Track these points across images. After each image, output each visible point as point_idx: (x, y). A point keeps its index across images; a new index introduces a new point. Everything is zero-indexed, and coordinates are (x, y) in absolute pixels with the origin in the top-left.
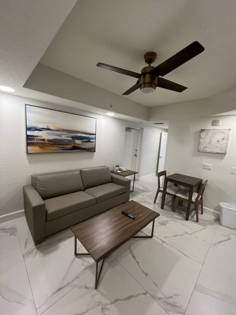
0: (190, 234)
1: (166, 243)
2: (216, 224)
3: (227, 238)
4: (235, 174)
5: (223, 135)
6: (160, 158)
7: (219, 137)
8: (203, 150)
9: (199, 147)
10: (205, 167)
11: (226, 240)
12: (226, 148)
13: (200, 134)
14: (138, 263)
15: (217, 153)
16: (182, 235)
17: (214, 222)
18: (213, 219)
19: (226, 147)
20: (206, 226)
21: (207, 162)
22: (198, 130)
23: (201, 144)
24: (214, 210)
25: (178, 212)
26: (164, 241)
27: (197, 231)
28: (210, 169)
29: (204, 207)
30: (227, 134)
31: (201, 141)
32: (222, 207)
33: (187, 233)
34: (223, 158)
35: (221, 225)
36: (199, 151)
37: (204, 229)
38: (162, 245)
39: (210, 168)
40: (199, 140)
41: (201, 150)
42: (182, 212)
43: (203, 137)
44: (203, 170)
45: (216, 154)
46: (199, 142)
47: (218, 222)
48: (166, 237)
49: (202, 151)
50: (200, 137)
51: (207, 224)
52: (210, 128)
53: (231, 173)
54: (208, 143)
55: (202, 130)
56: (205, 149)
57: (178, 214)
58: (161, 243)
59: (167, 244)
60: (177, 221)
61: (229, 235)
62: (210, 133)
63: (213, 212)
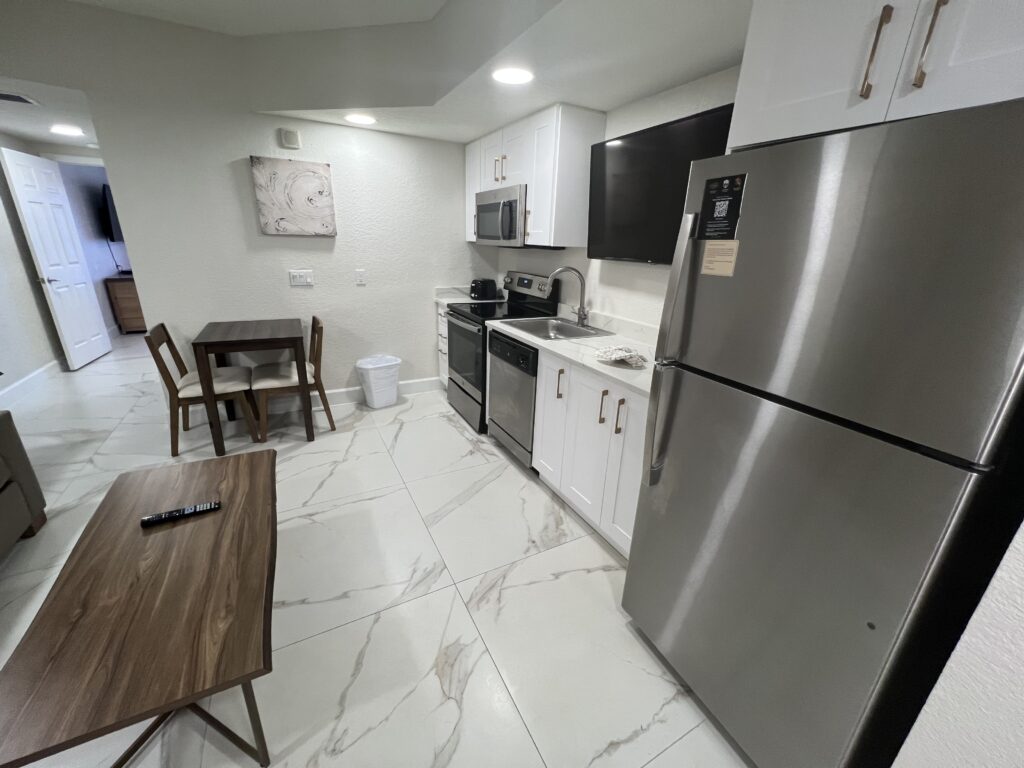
0: (344, 461)
1: (317, 513)
2: (365, 413)
3: (398, 426)
4: (364, 285)
5: (317, 180)
6: (47, 287)
7: (310, 186)
8: (278, 230)
9: (263, 220)
10: (295, 283)
11: (400, 429)
12: (333, 220)
13: (252, 174)
14: (303, 602)
15: (317, 236)
16: (331, 474)
17: (358, 412)
18: (353, 409)
19: (333, 215)
20: (354, 428)
21: (298, 264)
22: (240, 157)
23: (265, 210)
24: (348, 386)
25: (272, 436)
26: (310, 512)
27: (350, 447)
28: (309, 286)
29: (326, 392)
30: (326, 178)
31: (261, 196)
32: (367, 370)
33: (335, 462)
34: (330, 249)
35: (374, 409)
36: (264, 233)
37: (355, 435)
38: (314, 522)
39: (309, 280)
40: (255, 195)
41: (272, 230)
42: (283, 430)
43: (263, 184)
44: (294, 290)
45: (313, 239)
46: (257, 204)
47: (365, 408)
48: (307, 502)
49: (275, 232)
50: (254, 185)
51: (354, 422)
52: (277, 156)
53: (358, 285)
54: (286, 206)
55: (254, 161)
56: (282, 223)
57: (277, 440)
58: (309, 521)
59: (323, 512)
60: (291, 458)
61: (396, 419)
62: (283, 173)
63: (347, 392)
